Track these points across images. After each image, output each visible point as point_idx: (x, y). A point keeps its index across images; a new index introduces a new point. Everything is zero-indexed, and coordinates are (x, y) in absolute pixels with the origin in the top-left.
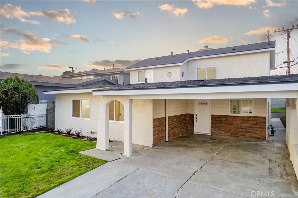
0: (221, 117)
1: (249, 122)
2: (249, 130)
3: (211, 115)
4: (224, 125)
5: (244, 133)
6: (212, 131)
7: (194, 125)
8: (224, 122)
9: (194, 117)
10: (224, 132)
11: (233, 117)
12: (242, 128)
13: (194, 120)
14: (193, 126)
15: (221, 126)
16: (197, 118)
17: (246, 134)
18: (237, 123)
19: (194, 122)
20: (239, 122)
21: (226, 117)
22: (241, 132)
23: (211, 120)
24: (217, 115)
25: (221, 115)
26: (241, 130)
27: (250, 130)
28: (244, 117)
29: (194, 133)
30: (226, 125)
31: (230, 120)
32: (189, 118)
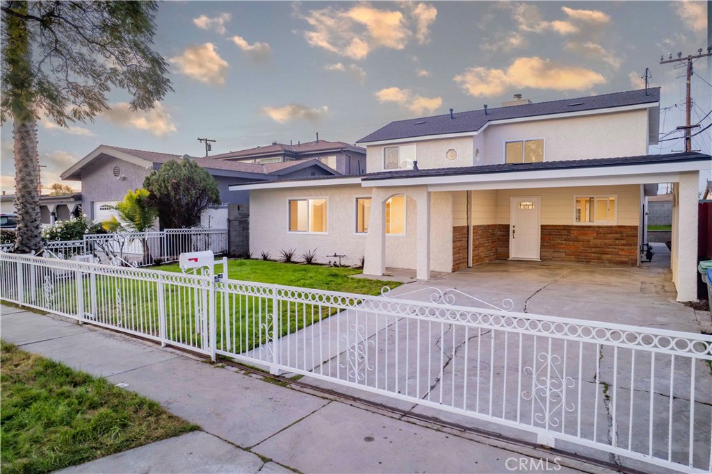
0: (560, 228)
1: (609, 235)
2: (608, 250)
3: (542, 226)
4: (564, 242)
5: (599, 255)
6: (543, 253)
7: (508, 244)
8: (564, 237)
9: (509, 231)
10: (564, 255)
11: (579, 229)
12: (596, 247)
13: (509, 236)
14: (508, 247)
15: (558, 244)
16: (514, 232)
17: (603, 256)
18: (588, 238)
19: (509, 238)
20: (591, 237)
21: (568, 228)
22: (595, 253)
23: (542, 234)
24: (553, 226)
25: (559, 226)
26: (594, 250)
27: (611, 250)
28: (599, 227)
29: (510, 259)
30: (568, 243)
31: (574, 233)
32: (499, 233)
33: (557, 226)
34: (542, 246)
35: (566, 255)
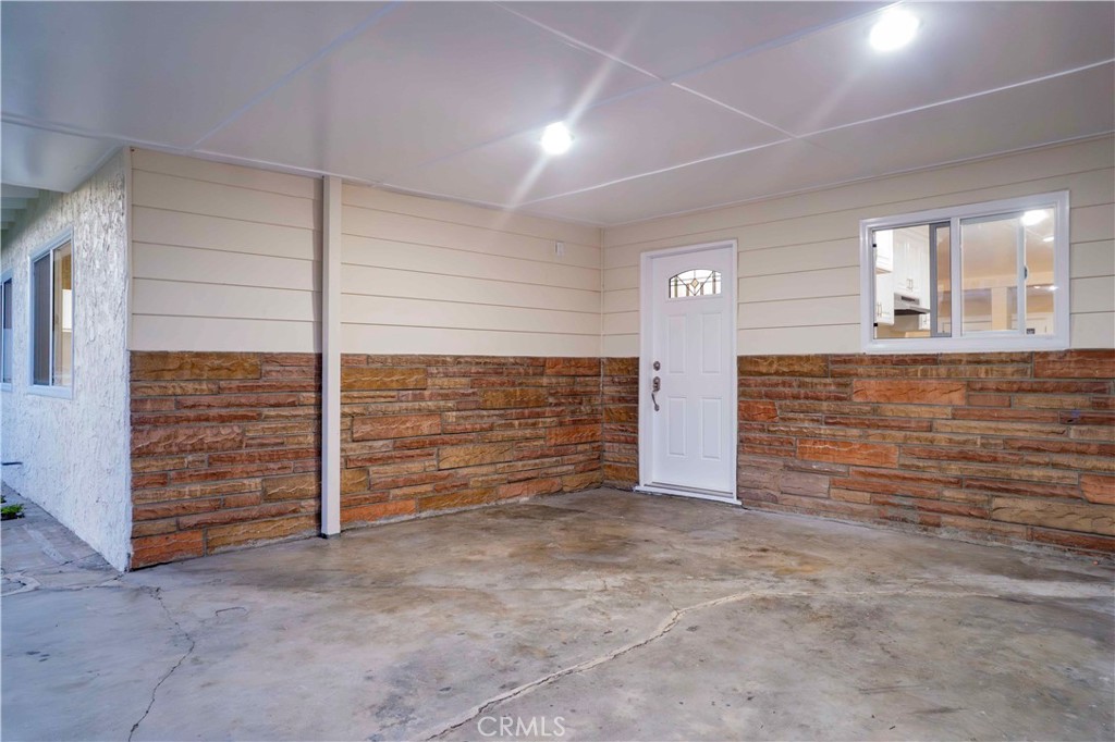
0: (806, 368)
1: (1030, 401)
2: (1023, 472)
4: (825, 430)
5: (981, 496)
6: (747, 474)
8: (825, 405)
9: (636, 382)
10: (824, 484)
11: (888, 369)
12: (965, 457)
13: (636, 401)
14: (635, 442)
15: (804, 436)
17: (998, 502)
18: (924, 412)
19: (636, 410)
20: (939, 406)
21: (839, 368)
22: (958, 483)
23: (741, 394)
25: (807, 358)
26: (954, 469)
27: (1038, 473)
28: (976, 360)
29: (641, 488)
31: (869, 388)
33: (800, 358)
34: (744, 444)
35: (833, 484)
